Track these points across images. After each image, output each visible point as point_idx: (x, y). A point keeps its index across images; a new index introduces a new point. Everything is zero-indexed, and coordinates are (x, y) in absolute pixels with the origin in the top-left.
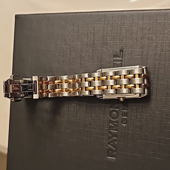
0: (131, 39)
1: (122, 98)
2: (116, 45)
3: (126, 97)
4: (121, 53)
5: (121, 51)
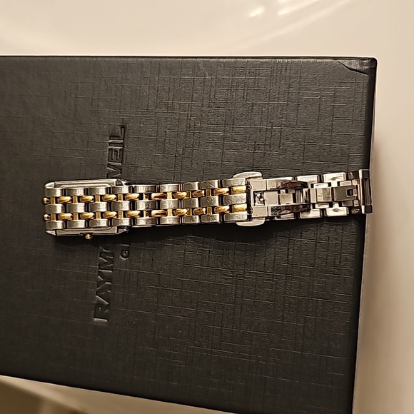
1: (89, 235)
2: (114, 116)
3: (95, 232)
4: (123, 132)
5: (123, 127)
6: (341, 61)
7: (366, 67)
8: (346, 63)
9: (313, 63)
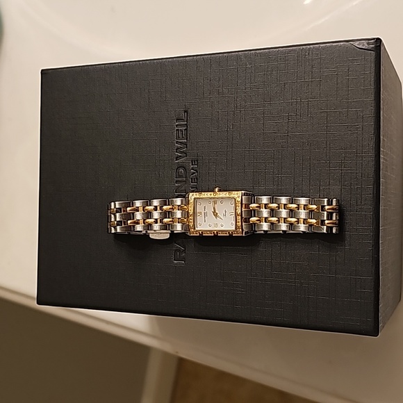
4: (186, 115)
5: (186, 111)
6: (352, 43)
7: (373, 46)
8: (356, 44)
9: (330, 47)
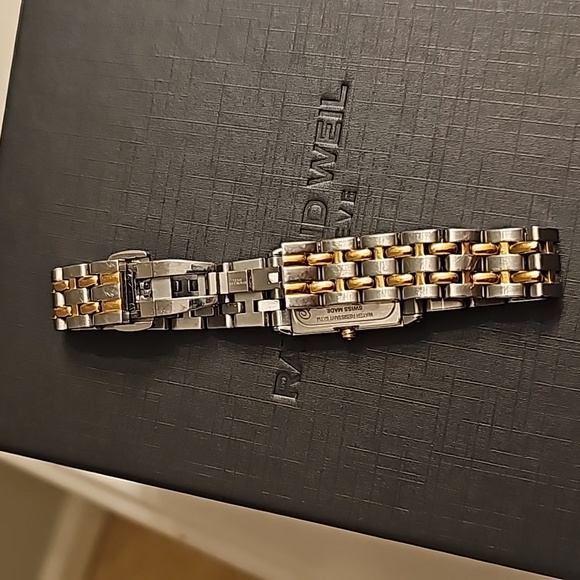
0: (374, 53)
1: (348, 331)
2: (332, 65)
3: (361, 324)
4: (344, 92)
5: (345, 84)
